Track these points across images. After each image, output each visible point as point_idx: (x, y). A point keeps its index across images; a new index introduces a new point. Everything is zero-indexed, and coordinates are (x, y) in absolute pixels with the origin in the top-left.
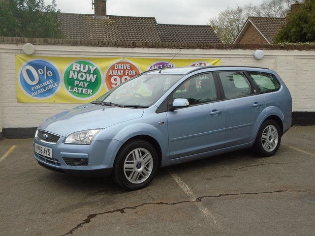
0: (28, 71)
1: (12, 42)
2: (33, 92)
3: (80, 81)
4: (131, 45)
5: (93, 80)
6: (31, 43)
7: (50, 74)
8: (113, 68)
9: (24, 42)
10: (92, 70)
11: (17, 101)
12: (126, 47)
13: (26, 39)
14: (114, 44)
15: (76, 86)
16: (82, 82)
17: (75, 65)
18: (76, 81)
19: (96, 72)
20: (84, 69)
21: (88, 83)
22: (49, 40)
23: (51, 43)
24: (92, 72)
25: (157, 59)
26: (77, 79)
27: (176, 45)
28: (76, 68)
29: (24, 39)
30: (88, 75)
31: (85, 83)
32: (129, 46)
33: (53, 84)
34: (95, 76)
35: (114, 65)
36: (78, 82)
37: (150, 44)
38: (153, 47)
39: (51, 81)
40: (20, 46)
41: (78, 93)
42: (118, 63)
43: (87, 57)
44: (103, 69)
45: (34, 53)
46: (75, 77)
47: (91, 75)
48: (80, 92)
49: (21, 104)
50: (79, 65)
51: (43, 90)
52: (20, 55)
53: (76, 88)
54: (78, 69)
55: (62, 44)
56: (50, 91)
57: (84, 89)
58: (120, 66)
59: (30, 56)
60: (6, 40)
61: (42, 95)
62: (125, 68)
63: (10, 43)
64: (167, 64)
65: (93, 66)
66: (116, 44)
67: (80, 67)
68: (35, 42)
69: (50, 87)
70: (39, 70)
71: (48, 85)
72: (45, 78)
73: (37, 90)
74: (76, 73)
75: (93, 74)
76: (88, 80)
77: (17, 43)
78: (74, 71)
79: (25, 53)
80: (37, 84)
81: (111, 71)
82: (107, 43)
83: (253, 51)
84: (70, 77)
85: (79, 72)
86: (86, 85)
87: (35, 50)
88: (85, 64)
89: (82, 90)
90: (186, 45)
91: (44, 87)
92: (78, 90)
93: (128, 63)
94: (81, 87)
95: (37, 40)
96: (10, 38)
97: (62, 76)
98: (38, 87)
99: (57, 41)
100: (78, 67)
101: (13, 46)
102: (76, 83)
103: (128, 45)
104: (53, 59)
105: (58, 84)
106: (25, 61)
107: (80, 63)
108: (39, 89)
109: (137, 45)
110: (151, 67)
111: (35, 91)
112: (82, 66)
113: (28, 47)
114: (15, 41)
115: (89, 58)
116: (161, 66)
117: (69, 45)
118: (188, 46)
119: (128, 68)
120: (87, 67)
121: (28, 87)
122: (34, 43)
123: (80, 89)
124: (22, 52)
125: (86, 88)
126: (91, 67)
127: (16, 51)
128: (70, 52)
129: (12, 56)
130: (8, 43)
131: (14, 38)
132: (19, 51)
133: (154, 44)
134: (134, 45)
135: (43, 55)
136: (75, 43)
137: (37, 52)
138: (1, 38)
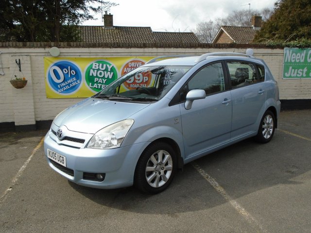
0: (55, 71)
1: (41, 47)
2: (59, 89)
3: (99, 78)
4: (142, 45)
5: (110, 77)
6: (57, 46)
7: (73, 73)
8: (127, 66)
9: (50, 46)
10: (109, 68)
11: (46, 97)
12: (138, 48)
13: (52, 44)
14: (127, 45)
15: (96, 83)
16: (101, 79)
17: (94, 64)
18: (96, 79)
19: (112, 70)
20: (102, 67)
21: (106, 80)
22: (72, 43)
23: (74, 46)
24: (109, 70)
26: (97, 76)
27: (181, 46)
28: (95, 67)
29: (50, 44)
30: (106, 72)
31: (103, 80)
32: (141, 47)
33: (76, 81)
34: (112, 73)
35: (128, 64)
36: (98, 79)
37: (159, 45)
38: (161, 47)
39: (74, 79)
40: (47, 50)
41: (98, 88)
42: (131, 62)
43: (104, 57)
44: (119, 68)
45: (59, 55)
46: (95, 75)
47: (109, 73)
48: (99, 88)
49: (50, 100)
50: (98, 64)
51: (67, 87)
52: (47, 58)
53: (96, 84)
54: (97, 68)
55: (83, 47)
56: (74, 88)
57: (103, 85)
58: (133, 64)
59: (56, 57)
60: (35, 45)
61: (67, 91)
62: (138, 66)
63: (39, 47)
65: (110, 65)
66: (129, 45)
67: (99, 66)
68: (60, 45)
69: (74, 84)
70: (64, 70)
71: (71, 83)
72: (69, 76)
73: (63, 87)
74: (96, 71)
75: (110, 72)
76: (106, 77)
77: (44, 47)
78: (94, 70)
79: (51, 55)
80: (62, 82)
81: (125, 69)
82: (121, 45)
83: (244, 50)
84: (91, 75)
85: (98, 70)
86: (104, 81)
87: (61, 53)
88: (103, 63)
89: (101, 86)
90: (189, 45)
91: (69, 85)
92: (98, 86)
94: (100, 83)
95: (62, 44)
96: (39, 43)
97: (83, 75)
98: (63, 84)
99: (78, 44)
100: (97, 66)
101: (42, 50)
103: (139, 46)
104: (76, 59)
105: (80, 81)
106: (52, 62)
107: (99, 62)
108: (65, 86)
109: (147, 45)
111: (61, 88)
112: (101, 65)
113: (55, 51)
115: (106, 58)
117: (89, 48)
118: (190, 46)
120: (105, 65)
121: (55, 85)
122: (59, 47)
123: (100, 85)
124: (49, 54)
125: (104, 84)
126: (108, 65)
127: (44, 54)
128: (90, 53)
129: (41, 58)
130: (37, 47)
131: (42, 43)
132: (47, 54)
133: (162, 45)
134: (145, 46)
135: (66, 57)
136: (94, 46)
137: (62, 54)
138: (32, 44)
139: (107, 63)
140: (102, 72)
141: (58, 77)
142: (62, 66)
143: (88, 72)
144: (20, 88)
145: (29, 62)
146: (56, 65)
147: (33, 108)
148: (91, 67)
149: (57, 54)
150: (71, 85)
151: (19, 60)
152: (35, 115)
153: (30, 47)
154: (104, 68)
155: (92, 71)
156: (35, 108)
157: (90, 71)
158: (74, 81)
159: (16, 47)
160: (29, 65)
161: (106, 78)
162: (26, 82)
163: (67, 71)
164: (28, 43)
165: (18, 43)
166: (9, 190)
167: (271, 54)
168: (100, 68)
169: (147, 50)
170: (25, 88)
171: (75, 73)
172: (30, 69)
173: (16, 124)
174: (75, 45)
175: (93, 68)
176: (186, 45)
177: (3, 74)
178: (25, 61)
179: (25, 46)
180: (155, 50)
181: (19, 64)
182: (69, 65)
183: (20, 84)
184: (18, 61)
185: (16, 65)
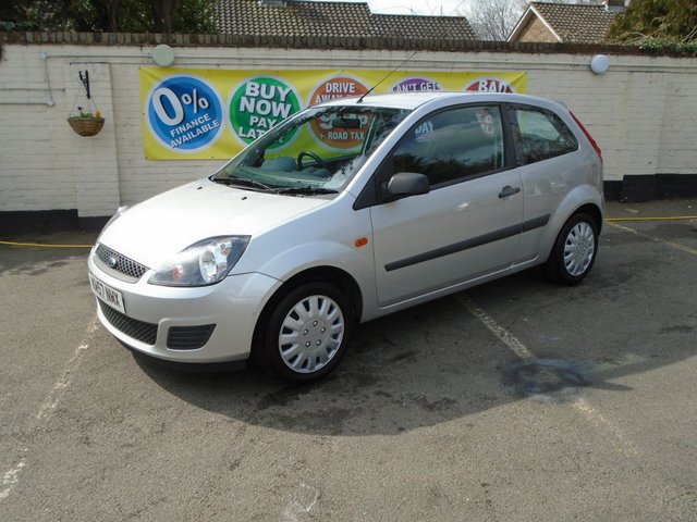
0: (163, 99)
1: (133, 43)
2: (173, 138)
3: (260, 116)
4: (357, 44)
5: (285, 115)
6: (167, 43)
7: (204, 103)
8: (322, 90)
9: (154, 43)
10: (283, 95)
11: (143, 156)
12: (347, 49)
13: (158, 37)
14: (324, 42)
15: (252, 127)
16: (263, 119)
17: (249, 84)
18: (252, 118)
19: (290, 98)
20: (267, 92)
21: (274, 121)
22: (200, 37)
23: (205, 42)
24: (283, 99)
25: (407, 72)
26: (255, 113)
27: (444, 46)
28: (252, 91)
29: (154, 38)
30: (274, 104)
31: (269, 120)
32: (354, 48)
33: (210, 122)
34: (289, 106)
35: (324, 85)
36: (257, 119)
37: (394, 43)
38: (399, 47)
39: (206, 117)
40: (147, 50)
42: (332, 81)
43: (273, 68)
44: (304, 94)
45: (173, 64)
46: (251, 110)
47: (281, 105)
49: (152, 163)
50: (257, 86)
51: (191, 135)
52: (146, 68)
53: (252, 130)
54: (256, 94)
55: (226, 45)
56: (204, 138)
58: (335, 87)
59: (166, 68)
60: (121, 40)
61: (190, 144)
62: (346, 91)
63: (128, 45)
64: (426, 82)
65: (284, 87)
66: (328, 43)
67: (259, 89)
68: (174, 41)
69: (205, 129)
70: (183, 98)
71: (199, 126)
72: (195, 111)
73: (181, 135)
74: (253, 100)
75: (285, 103)
76: (276, 114)
77: (141, 44)
78: (249, 98)
79: (154, 63)
80: (180, 124)
81: (318, 95)
82: (310, 42)
83: (588, 57)
84: (242, 109)
85: (258, 98)
86: (271, 123)
87: (176, 58)
88: (269, 83)
90: (463, 45)
91: (194, 130)
92: (257, 134)
93: (352, 81)
94: (261, 127)
95: (179, 37)
96: (128, 35)
97: (225, 108)
98: (181, 129)
99: (215, 40)
100: (255, 89)
101: (134, 51)
102: (253, 120)
103: (350, 44)
104: (209, 73)
105: (219, 122)
106: (157, 79)
107: (260, 81)
108: (185, 133)
109: (369, 44)
110: (395, 89)
111: (177, 136)
112: (264, 86)
113: (163, 53)
114: (137, 40)
115: (277, 71)
116: (414, 85)
117: (238, 47)
119: (351, 91)
120: (273, 88)
121: (164, 130)
122: (173, 44)
123: (261, 132)
124: (151, 61)
126: (280, 89)
127: (139, 61)
128: (241, 59)
129: (133, 70)
130: (124, 44)
131: (136, 35)
132: (145, 60)
133: (401, 43)
134: (362, 45)
135: (189, 67)
136: (250, 42)
137: (178, 61)
138: (113, 36)
139: (278, 83)
140: (268, 104)
141: (170, 112)
142: (179, 88)
143: (236, 102)
144: (90, 134)
145: (108, 78)
146: (166, 85)
147: (117, 179)
148: (242, 91)
149: (168, 60)
150: (199, 132)
151: (87, 73)
152: (121, 195)
153: (109, 44)
154: (271, 96)
155: (244, 99)
156: (120, 181)
157: (239, 101)
158: (205, 123)
159: (79, 42)
160: (109, 85)
161: (275, 118)
162: (102, 121)
163: (189, 97)
164: (105, 36)
165: (83, 35)
166: (82, 347)
167: (649, 70)
168: (263, 94)
169: (367, 54)
170: (100, 135)
171: (207, 103)
172: (109, 92)
173: (80, 214)
174: (208, 42)
175: (248, 93)
176: (457, 44)
177: (50, 103)
178: (98, 74)
179: (97, 41)
180: (385, 55)
181: (86, 82)
182: (195, 87)
183: (88, 126)
184: (83, 74)
185: (80, 84)
